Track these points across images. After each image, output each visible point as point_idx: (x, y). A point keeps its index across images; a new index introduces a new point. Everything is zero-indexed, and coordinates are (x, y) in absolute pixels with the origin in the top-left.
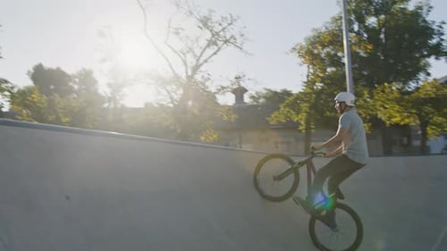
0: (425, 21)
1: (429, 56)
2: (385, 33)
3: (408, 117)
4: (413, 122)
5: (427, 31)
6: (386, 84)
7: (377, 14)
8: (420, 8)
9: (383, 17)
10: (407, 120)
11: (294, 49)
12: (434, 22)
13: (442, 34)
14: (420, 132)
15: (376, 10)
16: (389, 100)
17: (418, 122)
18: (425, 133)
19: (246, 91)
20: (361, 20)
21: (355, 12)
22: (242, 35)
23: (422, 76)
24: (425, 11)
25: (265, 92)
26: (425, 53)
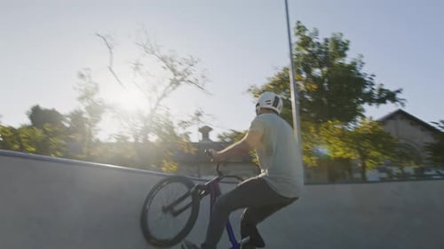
0: (359, 74)
1: (363, 102)
2: (328, 83)
3: (349, 152)
4: (354, 156)
5: (361, 82)
6: (330, 122)
7: (321, 67)
8: (355, 63)
9: (325, 69)
10: (348, 155)
11: (250, 90)
12: (366, 74)
13: (373, 85)
14: (360, 165)
15: (320, 62)
16: (333, 136)
17: (358, 156)
18: (364, 167)
19: (211, 129)
20: (308, 70)
21: (303, 64)
22: (203, 77)
23: (359, 119)
24: (358, 66)
25: (230, 132)
26: (361, 99)
